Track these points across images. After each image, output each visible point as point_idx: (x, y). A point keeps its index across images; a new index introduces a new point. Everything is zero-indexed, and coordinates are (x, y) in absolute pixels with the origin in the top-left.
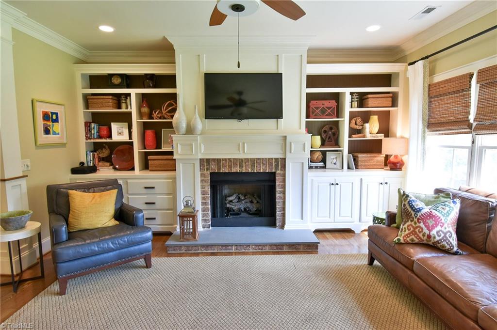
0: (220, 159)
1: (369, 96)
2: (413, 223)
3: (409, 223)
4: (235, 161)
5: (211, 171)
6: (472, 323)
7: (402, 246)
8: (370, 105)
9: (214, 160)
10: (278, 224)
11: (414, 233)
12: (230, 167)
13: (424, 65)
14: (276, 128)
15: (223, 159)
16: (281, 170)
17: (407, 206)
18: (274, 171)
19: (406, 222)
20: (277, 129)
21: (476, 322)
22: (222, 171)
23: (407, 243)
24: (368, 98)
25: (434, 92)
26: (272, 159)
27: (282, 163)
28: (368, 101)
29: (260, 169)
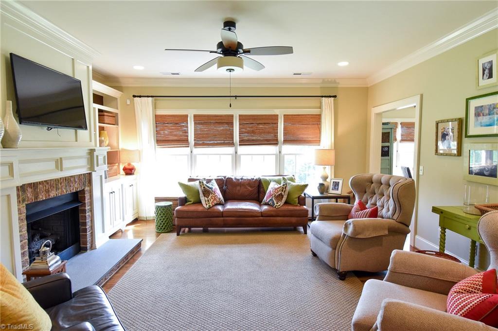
0: (37, 183)
1: (105, 114)
2: (213, 195)
3: (211, 195)
4: (52, 182)
5: (26, 203)
6: (262, 218)
7: (212, 209)
8: (106, 122)
9: (30, 185)
10: (89, 246)
11: (215, 199)
12: (48, 191)
13: (152, 101)
14: (74, 140)
15: (40, 182)
16: (88, 186)
17: (206, 187)
18: (83, 188)
19: (209, 196)
20: (76, 141)
21: (262, 216)
22: (39, 200)
23: (213, 206)
24: (104, 115)
25: (160, 121)
26: (81, 175)
27: (88, 179)
28: (104, 118)
29: (73, 189)
